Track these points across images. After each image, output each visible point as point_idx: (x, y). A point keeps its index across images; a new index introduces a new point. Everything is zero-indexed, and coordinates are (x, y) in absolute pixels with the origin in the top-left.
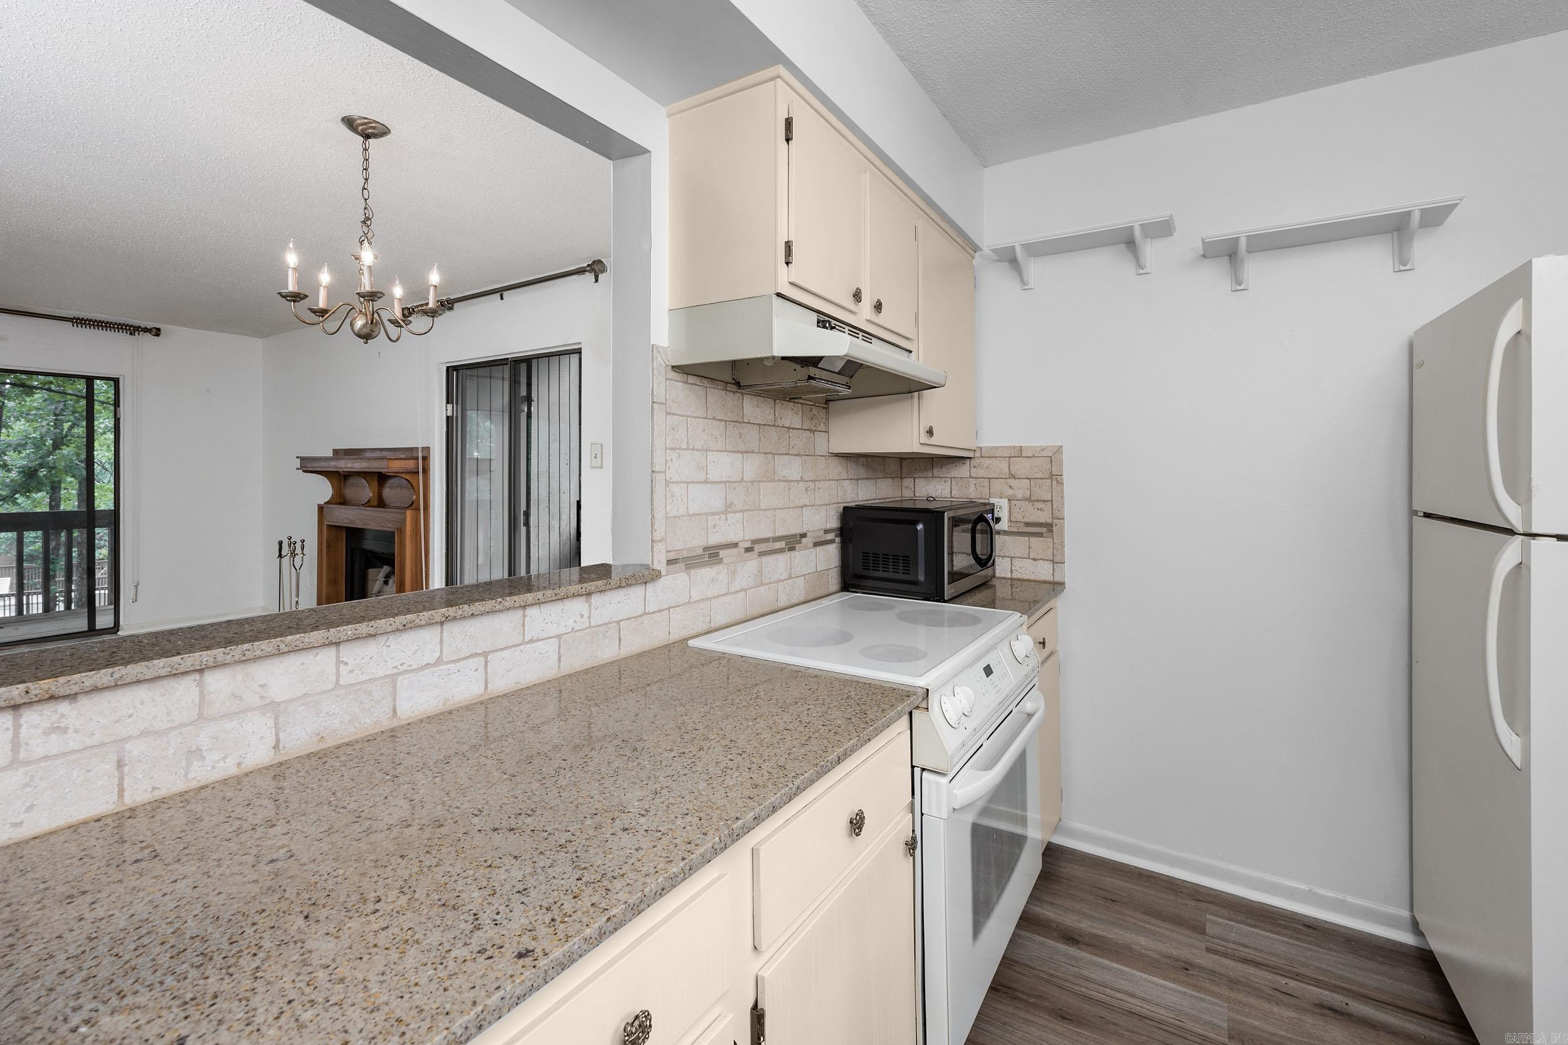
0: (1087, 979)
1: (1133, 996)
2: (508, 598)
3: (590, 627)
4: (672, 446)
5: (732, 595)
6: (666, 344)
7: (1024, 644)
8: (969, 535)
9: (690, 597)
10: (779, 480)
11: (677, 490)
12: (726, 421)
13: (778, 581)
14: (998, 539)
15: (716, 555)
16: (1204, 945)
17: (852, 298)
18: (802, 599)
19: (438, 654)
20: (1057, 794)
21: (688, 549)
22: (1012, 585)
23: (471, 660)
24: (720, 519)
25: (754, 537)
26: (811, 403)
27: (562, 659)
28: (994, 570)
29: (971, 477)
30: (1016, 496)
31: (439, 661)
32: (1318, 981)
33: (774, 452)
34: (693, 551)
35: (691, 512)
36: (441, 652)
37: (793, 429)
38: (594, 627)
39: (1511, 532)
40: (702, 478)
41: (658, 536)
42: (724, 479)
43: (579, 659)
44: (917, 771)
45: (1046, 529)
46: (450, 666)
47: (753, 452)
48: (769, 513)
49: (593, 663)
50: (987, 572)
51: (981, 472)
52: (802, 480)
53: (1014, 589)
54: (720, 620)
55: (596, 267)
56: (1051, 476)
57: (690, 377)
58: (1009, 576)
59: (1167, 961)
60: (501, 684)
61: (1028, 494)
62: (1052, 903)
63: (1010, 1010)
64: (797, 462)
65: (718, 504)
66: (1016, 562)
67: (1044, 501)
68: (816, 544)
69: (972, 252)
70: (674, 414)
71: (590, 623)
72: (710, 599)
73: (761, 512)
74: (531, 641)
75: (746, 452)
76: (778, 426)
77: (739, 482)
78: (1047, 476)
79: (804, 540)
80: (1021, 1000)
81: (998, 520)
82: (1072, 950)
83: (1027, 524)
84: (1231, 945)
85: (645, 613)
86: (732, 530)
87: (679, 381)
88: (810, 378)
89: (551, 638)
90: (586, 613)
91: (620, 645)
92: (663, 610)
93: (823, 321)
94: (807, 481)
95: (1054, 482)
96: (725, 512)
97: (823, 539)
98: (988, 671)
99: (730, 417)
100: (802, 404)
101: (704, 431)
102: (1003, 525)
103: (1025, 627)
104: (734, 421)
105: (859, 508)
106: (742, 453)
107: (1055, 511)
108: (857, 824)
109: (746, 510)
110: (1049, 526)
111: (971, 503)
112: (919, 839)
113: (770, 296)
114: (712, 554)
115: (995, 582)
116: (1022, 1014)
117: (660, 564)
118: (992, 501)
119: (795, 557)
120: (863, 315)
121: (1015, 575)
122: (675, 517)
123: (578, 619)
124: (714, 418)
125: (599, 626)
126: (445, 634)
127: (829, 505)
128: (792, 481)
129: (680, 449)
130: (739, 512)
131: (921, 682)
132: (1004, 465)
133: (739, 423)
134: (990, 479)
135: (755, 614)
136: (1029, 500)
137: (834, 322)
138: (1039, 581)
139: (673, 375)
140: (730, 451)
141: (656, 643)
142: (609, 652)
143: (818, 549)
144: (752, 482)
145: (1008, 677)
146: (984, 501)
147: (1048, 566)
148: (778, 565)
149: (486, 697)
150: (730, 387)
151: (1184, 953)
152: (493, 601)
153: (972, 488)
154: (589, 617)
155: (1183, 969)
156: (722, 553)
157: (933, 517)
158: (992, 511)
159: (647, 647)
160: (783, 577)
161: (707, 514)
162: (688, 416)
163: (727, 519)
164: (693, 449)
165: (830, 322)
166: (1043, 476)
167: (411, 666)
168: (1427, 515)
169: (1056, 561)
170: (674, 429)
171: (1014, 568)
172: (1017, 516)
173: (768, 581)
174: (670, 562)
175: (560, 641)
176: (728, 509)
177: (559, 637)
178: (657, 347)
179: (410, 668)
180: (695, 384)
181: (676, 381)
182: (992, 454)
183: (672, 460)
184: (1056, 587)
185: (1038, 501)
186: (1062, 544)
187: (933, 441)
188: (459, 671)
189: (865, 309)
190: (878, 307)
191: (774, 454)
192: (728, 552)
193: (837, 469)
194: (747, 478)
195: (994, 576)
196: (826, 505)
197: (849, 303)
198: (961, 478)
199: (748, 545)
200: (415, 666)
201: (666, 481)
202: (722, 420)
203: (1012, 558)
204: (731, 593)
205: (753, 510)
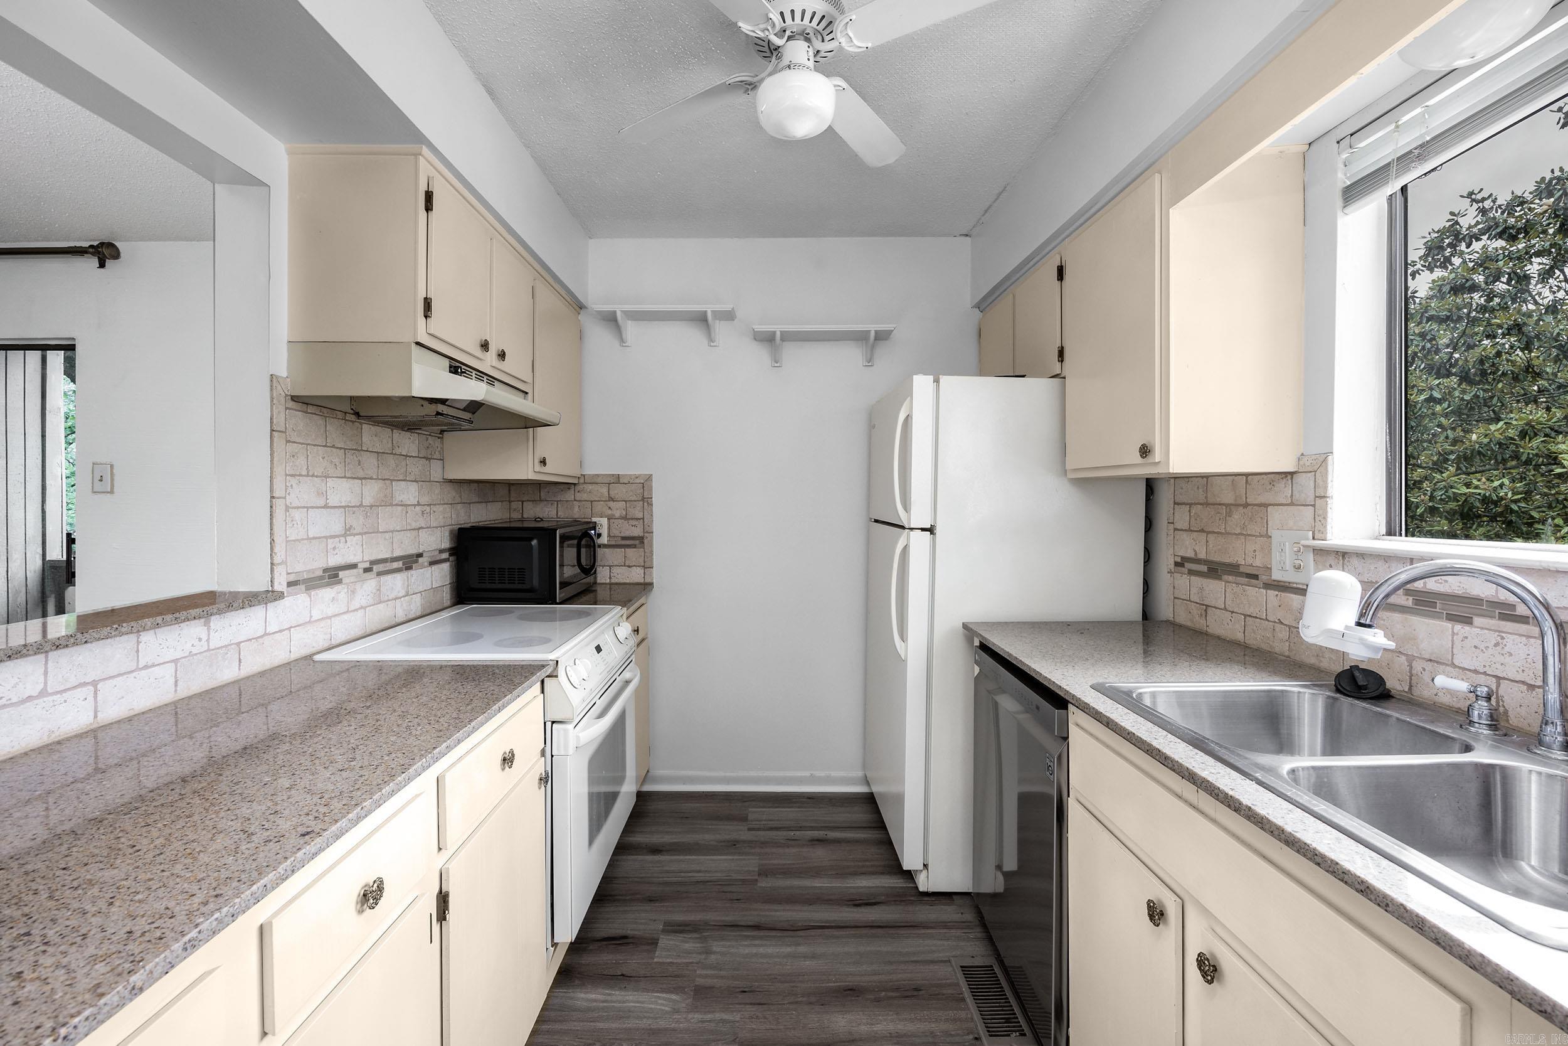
0: (668, 872)
1: (699, 872)
2: (124, 625)
3: (209, 650)
4: (292, 472)
5: (352, 614)
6: (284, 374)
7: (624, 630)
8: (575, 550)
9: (311, 617)
10: (397, 505)
11: (297, 515)
12: (345, 449)
13: (396, 599)
14: (600, 552)
15: (336, 576)
16: (746, 828)
17: (479, 348)
18: (419, 614)
19: (42, 686)
20: (646, 749)
21: (308, 571)
22: (610, 589)
23: (79, 690)
24: (340, 542)
25: (373, 558)
26: (426, 433)
27: (179, 683)
28: (595, 578)
29: (575, 500)
30: (614, 515)
31: (43, 693)
32: (811, 827)
33: (392, 478)
34: (313, 573)
35: (311, 536)
36: (46, 683)
37: (410, 457)
38: (213, 650)
39: (903, 527)
40: (322, 503)
41: (277, 560)
42: (343, 504)
43: (197, 682)
44: (549, 724)
45: (639, 542)
46: (55, 697)
47: (371, 478)
48: (387, 536)
49: (210, 685)
50: (590, 579)
51: (585, 496)
52: (419, 504)
53: (612, 592)
54: (341, 637)
55: (106, 251)
56: (643, 499)
57: (310, 407)
58: (608, 581)
59: (721, 844)
60: (111, 712)
61: (625, 513)
62: (641, 832)
63: (612, 909)
64: (413, 488)
65: (337, 527)
66: (615, 570)
67: (637, 519)
68: (432, 563)
69: (578, 309)
70: (294, 442)
71: (208, 646)
72: (330, 618)
73: (380, 535)
74: (146, 667)
75: (365, 478)
76: (395, 454)
77: (358, 507)
78: (640, 498)
79: (420, 560)
80: (619, 900)
81: (599, 535)
82: (657, 858)
83: (624, 538)
84: (763, 822)
85: (266, 634)
86: (353, 551)
87: (299, 411)
88: (438, 414)
89: (167, 662)
90: (204, 637)
91: (240, 666)
92: (284, 630)
93: (455, 367)
94: (424, 505)
95: (646, 504)
96: (345, 535)
97: (438, 558)
98: (598, 649)
99: (350, 445)
100: (419, 433)
101: (323, 458)
102: (604, 540)
103: (625, 617)
104: (353, 449)
105: (474, 529)
106: (361, 479)
107: (646, 526)
108: (508, 760)
109: (366, 533)
110: (641, 539)
111: (576, 522)
112: (550, 775)
113: (409, 344)
114: (332, 575)
115: (598, 588)
116: (621, 909)
117: (280, 585)
118: (594, 520)
119: (412, 576)
120: (488, 363)
121: (613, 581)
122: (294, 541)
123: (196, 642)
124: (333, 446)
125: (218, 648)
126: (50, 664)
127: (444, 527)
128: (409, 505)
129: (300, 475)
130: (357, 534)
131: (552, 656)
132: (604, 490)
133: (358, 450)
134: (592, 501)
135: (374, 629)
136: (625, 518)
137: (463, 367)
138: (633, 584)
139: (291, 404)
140: (349, 478)
141: (277, 663)
142: (228, 673)
143: (435, 567)
144: (371, 506)
145: (614, 653)
146: (586, 520)
147: (640, 571)
148: (396, 583)
149: (95, 726)
150: (348, 417)
151: (734, 836)
152: (109, 628)
153: (576, 509)
154: (208, 641)
155: (732, 846)
156: (341, 574)
157: (546, 534)
158: (594, 528)
159: (268, 666)
160: (401, 594)
161: (326, 538)
162: (307, 444)
163: (346, 542)
164: (313, 476)
165: (461, 368)
166: (636, 499)
167: (10, 699)
168: (876, 521)
169: (647, 567)
170: (293, 456)
171: (612, 574)
172: (615, 532)
173: (386, 598)
174: (290, 584)
175: (176, 665)
176: (348, 532)
177: (175, 661)
178: (277, 377)
179: (9, 702)
180: (315, 414)
181: (296, 410)
182: (594, 480)
183: (292, 486)
184: (646, 587)
185: (632, 519)
186: (652, 552)
187: (546, 469)
188: (65, 701)
189: (491, 357)
190: (502, 355)
191: (392, 481)
192: (347, 572)
193: (450, 493)
194: (366, 502)
195: (595, 583)
196: (441, 527)
197: (478, 352)
198: (567, 501)
199: (367, 565)
200: (14, 700)
201: (286, 506)
202: (341, 448)
203: (610, 566)
204: (352, 611)
205: (371, 533)
